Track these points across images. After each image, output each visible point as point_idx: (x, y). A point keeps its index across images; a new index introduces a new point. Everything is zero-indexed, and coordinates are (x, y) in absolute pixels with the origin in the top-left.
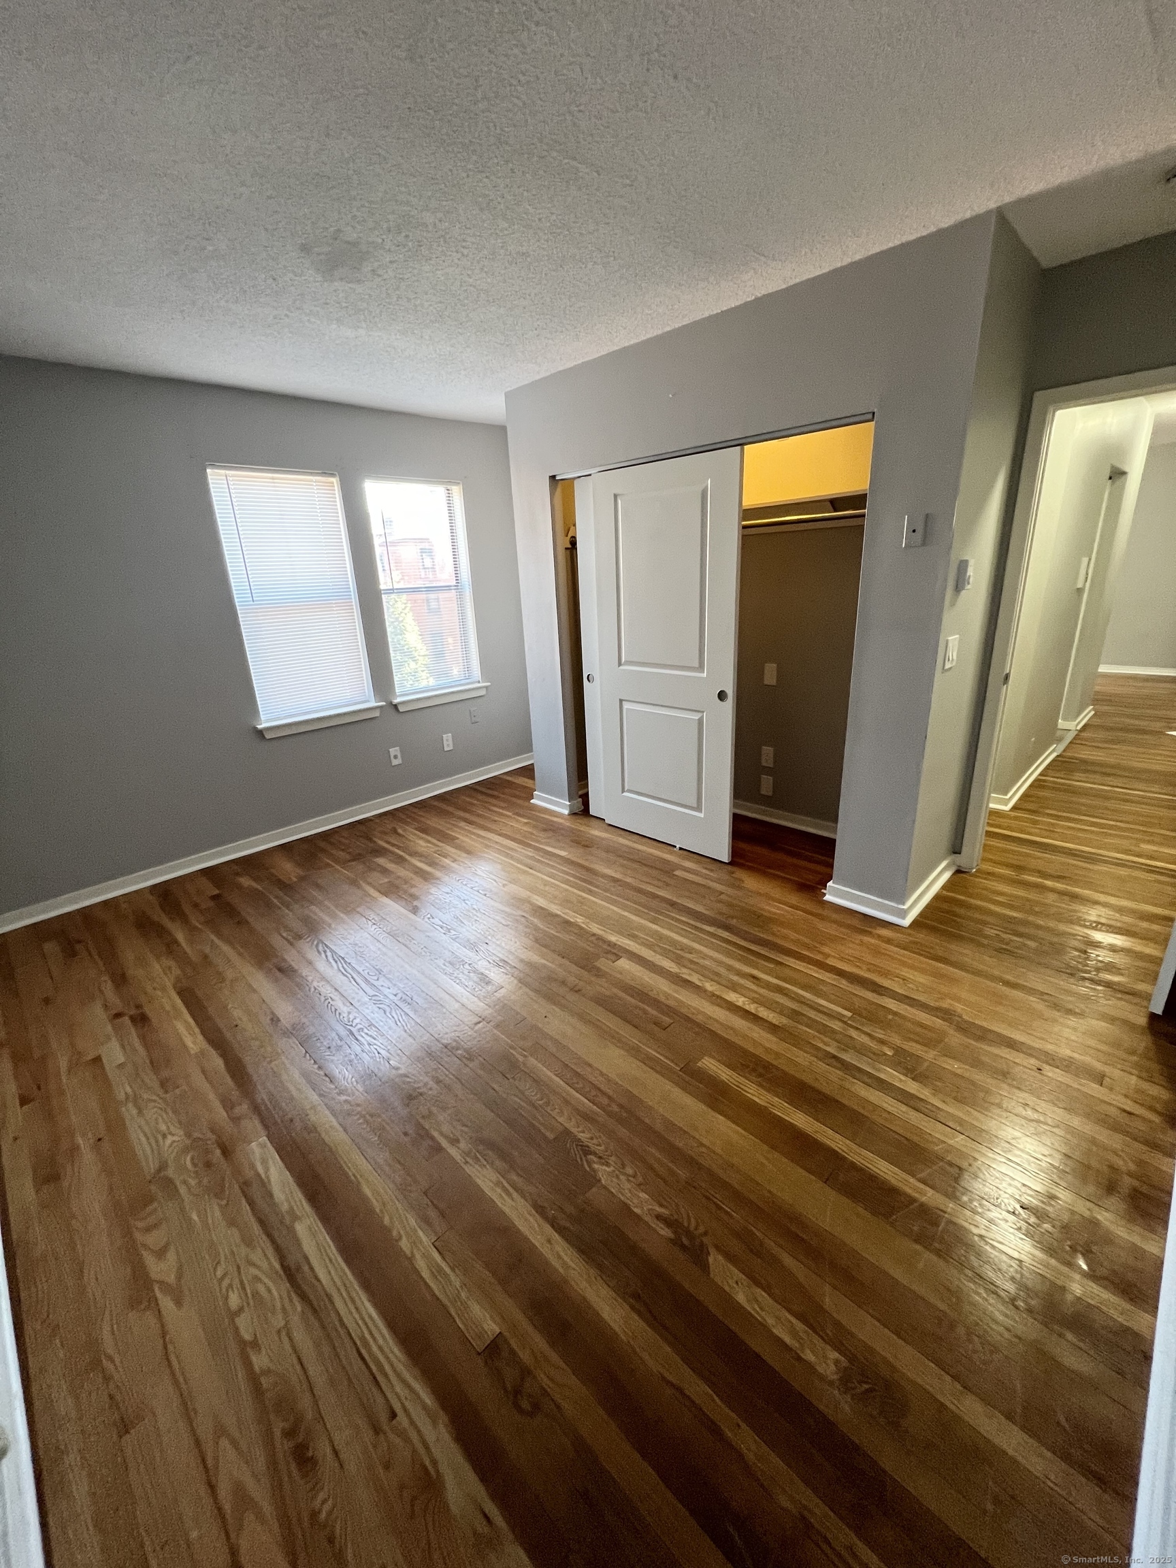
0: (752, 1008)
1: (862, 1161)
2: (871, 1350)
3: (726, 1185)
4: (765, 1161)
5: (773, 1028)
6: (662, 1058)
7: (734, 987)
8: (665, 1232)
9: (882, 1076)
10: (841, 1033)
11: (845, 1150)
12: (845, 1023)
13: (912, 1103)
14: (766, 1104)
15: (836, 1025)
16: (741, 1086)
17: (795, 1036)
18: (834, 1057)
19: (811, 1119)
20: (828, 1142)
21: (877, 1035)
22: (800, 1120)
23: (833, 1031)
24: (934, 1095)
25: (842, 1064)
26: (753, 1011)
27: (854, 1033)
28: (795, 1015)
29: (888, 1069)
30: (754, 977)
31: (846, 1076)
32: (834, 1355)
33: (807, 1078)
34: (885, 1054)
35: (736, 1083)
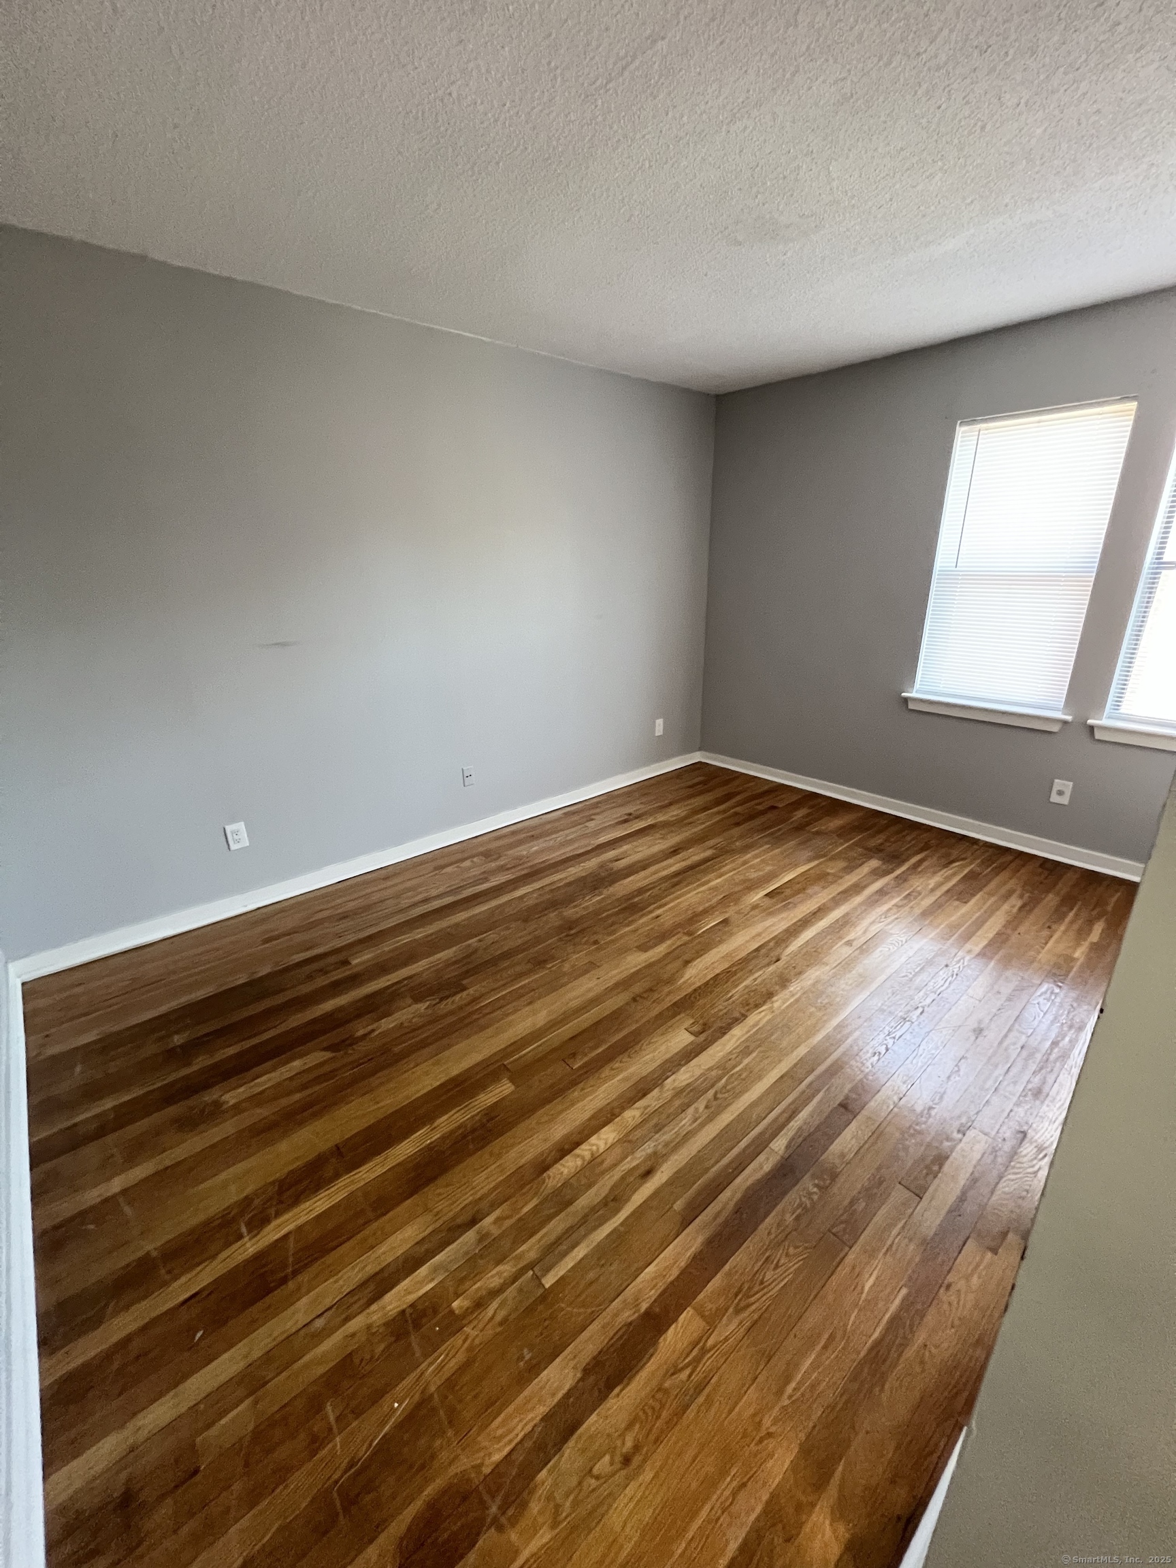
0: (585, 1151)
1: (336, 1187)
2: (216, 1126)
3: (373, 1073)
4: (379, 1105)
5: (542, 1166)
6: (524, 1052)
7: (628, 1142)
8: (360, 1033)
9: (423, 1271)
10: (512, 1250)
11: (356, 1176)
12: (531, 1266)
13: (372, 1287)
14: (436, 1124)
15: (530, 1249)
16: (466, 1109)
17: (522, 1187)
18: (473, 1222)
19: (402, 1159)
20: (371, 1164)
21: (495, 1305)
22: (405, 1149)
23: (519, 1240)
24: (369, 1327)
25: (459, 1226)
26: (577, 1151)
27: (507, 1269)
28: (562, 1199)
29: (431, 1285)
30: (648, 1173)
31: (441, 1222)
32: (232, 1102)
33: (455, 1175)
34: (457, 1296)
35: (470, 1106)
